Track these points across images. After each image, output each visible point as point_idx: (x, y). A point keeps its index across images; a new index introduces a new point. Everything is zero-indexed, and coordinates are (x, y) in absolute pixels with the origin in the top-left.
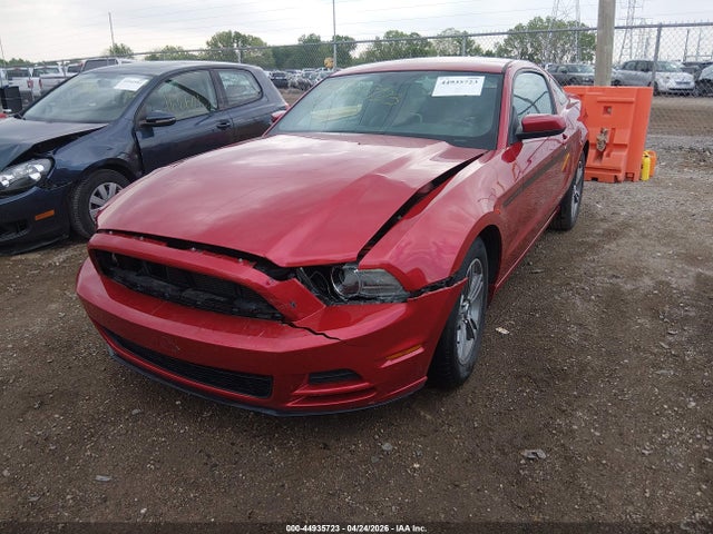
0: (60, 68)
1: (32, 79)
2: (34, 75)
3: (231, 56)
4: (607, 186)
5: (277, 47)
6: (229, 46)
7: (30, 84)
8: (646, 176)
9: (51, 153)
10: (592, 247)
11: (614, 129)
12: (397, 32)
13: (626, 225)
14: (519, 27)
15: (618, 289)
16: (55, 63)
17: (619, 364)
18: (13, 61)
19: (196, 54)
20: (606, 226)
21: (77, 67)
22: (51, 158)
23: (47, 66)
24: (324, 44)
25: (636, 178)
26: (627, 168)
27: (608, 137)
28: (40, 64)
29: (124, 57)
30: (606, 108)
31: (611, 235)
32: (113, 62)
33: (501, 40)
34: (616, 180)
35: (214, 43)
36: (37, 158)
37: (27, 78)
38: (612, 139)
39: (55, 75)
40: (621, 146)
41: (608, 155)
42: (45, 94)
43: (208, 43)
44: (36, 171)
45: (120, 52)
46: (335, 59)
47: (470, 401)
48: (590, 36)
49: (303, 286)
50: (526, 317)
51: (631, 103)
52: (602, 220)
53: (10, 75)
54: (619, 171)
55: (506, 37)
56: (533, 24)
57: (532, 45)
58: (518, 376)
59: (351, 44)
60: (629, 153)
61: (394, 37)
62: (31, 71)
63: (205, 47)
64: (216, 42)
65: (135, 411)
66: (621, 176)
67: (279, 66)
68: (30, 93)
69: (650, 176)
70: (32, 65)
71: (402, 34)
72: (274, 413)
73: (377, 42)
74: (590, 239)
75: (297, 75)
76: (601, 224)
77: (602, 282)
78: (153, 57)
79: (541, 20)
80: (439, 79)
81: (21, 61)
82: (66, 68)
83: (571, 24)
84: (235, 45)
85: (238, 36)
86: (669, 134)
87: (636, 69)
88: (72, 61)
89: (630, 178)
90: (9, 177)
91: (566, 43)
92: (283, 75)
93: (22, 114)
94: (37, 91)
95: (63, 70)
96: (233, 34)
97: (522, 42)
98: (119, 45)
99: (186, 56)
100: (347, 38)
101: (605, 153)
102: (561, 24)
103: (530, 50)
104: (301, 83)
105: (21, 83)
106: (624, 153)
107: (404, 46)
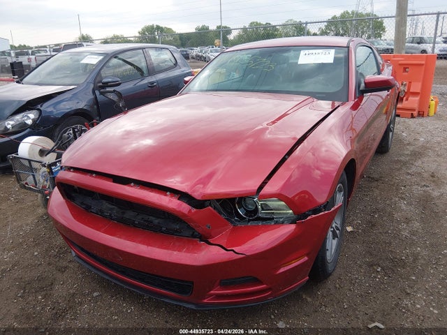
0: (48, 49)
1: (30, 57)
2: (32, 54)
3: (153, 40)
4: (407, 120)
5: (182, 34)
6: (152, 35)
7: (29, 60)
8: (432, 113)
9: (39, 107)
10: (405, 163)
11: (410, 82)
12: (257, 23)
13: (425, 148)
14: (334, 17)
15: (430, 196)
16: (45, 47)
17: (441, 254)
18: (20, 46)
19: (132, 39)
20: (411, 148)
21: (58, 49)
22: (38, 109)
23: (40, 49)
24: (211, 31)
25: (425, 114)
26: (419, 108)
27: (406, 87)
28: (36, 47)
29: (88, 42)
30: (405, 69)
31: (417, 155)
32: (81, 45)
33: (323, 26)
34: (412, 116)
35: (143, 33)
36: (30, 109)
37: (27, 57)
38: (409, 89)
39: (44, 54)
40: (415, 94)
41: (407, 100)
42: (37, 66)
43: (139, 33)
44: (29, 118)
45: (85, 39)
46: (221, 41)
47: (337, 286)
48: (380, 22)
49: (215, 212)
50: (369, 218)
51: (423, 65)
52: (408, 144)
53: (17, 55)
54: (414, 110)
55: (326, 24)
56: (343, 16)
57: (342, 29)
58: (371, 265)
59: (228, 31)
60: (420, 98)
61: (255, 26)
62: (30, 51)
63: (138, 35)
64: (144, 32)
65: (95, 294)
66: (415, 113)
67: (183, 45)
68: (29, 66)
69: (435, 113)
70: (32, 48)
71: (260, 24)
72: (193, 307)
73: (244, 29)
74: (402, 158)
75: (196, 51)
76: (408, 147)
77: (417, 190)
78: (106, 42)
79: (348, 13)
80: (302, 52)
81: (25, 46)
82: (52, 50)
83: (368, 15)
84: (156, 33)
85: (158, 28)
86: (441, 84)
87: (412, 43)
88: (56, 45)
89: (421, 114)
90: (12, 123)
91: (364, 27)
92: (186, 51)
93: (21, 80)
94: (33, 64)
95: (50, 50)
96: (155, 27)
97: (336, 27)
98: (84, 35)
99: (126, 41)
100: (225, 27)
101: (405, 98)
102: (361, 15)
103: (341, 32)
104: (197, 56)
105: (24, 60)
106: (417, 99)
107: (261, 31)
